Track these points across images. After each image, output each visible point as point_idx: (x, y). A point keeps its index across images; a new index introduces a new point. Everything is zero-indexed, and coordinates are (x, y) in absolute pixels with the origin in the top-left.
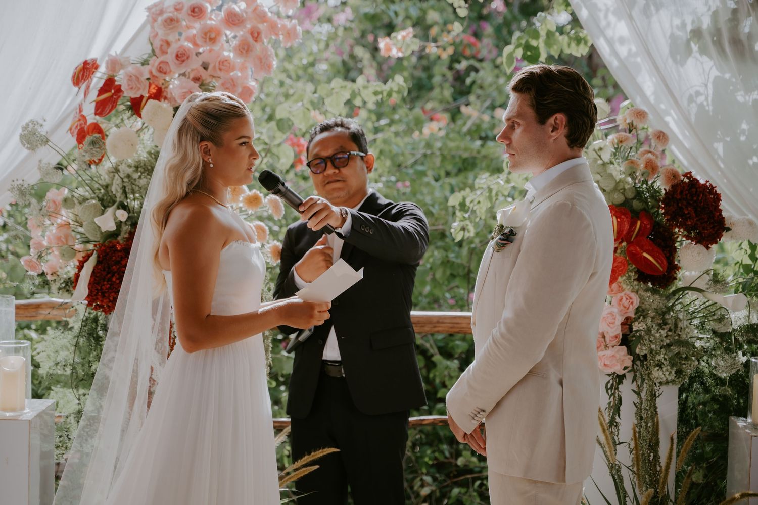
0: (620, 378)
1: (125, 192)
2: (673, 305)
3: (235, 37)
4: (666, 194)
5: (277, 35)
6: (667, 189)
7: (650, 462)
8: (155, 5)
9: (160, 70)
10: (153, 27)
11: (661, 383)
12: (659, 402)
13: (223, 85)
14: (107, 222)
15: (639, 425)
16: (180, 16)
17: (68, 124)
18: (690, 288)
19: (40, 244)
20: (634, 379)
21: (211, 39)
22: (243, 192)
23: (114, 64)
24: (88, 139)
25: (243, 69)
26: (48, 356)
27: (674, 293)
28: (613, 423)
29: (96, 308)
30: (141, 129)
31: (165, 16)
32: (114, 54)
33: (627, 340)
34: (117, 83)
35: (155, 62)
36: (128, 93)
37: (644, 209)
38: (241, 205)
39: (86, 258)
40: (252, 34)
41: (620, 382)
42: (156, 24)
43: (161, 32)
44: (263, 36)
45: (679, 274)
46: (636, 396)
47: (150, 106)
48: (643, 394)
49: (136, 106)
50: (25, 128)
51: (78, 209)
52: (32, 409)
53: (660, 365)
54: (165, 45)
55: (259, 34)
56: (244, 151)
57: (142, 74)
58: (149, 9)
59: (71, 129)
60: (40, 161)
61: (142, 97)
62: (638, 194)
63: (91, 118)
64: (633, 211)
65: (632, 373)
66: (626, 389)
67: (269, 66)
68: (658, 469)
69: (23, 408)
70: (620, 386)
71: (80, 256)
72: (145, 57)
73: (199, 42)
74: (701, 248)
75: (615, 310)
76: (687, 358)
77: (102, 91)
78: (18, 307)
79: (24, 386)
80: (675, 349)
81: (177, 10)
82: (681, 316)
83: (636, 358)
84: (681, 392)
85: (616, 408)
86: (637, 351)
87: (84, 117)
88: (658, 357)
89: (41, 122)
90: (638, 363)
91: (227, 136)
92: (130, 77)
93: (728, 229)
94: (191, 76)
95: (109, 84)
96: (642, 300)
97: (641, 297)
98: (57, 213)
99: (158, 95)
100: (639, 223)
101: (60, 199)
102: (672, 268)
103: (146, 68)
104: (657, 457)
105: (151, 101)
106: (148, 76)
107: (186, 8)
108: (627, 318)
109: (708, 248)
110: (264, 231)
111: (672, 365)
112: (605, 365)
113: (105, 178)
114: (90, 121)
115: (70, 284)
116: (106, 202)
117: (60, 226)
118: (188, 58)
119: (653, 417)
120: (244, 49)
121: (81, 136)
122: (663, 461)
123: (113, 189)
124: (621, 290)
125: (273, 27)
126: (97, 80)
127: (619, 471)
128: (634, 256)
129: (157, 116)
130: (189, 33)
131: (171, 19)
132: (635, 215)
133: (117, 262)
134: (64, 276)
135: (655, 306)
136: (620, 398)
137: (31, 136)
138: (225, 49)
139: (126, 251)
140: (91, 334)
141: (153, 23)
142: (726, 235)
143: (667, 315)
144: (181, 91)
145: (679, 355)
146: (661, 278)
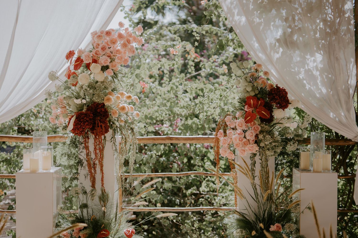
0: (255, 155)
1: (85, 95)
2: (273, 129)
4: (269, 92)
5: (136, 41)
6: (269, 90)
7: (266, 183)
8: (94, 32)
9: (96, 54)
10: (93, 39)
11: (269, 156)
12: (268, 162)
13: (118, 58)
15: (262, 170)
16: (102, 35)
18: (278, 123)
19: (56, 114)
20: (260, 155)
21: (113, 43)
22: (125, 95)
23: (80, 52)
24: (71, 77)
25: (124, 53)
27: (273, 126)
28: (252, 169)
29: (76, 134)
30: (90, 74)
31: (97, 35)
32: (80, 49)
33: (257, 142)
34: (82, 58)
35: (94, 51)
36: (86, 62)
37: (262, 97)
38: (125, 99)
39: (73, 116)
40: (127, 41)
42: (94, 38)
43: (96, 41)
44: (131, 42)
45: (274, 118)
46: (260, 160)
47: (93, 66)
48: (263, 160)
49: (88, 66)
50: (50, 73)
51: (69, 101)
52: (53, 170)
53: (268, 149)
54: (97, 45)
55: (129, 41)
57: (90, 55)
58: (92, 33)
59: (66, 75)
60: (56, 84)
61: (90, 63)
62: (259, 92)
63: (73, 71)
65: (259, 153)
66: (257, 158)
68: (269, 185)
70: (255, 158)
71: (70, 117)
72: (90, 50)
73: (109, 43)
74: (281, 110)
75: (253, 131)
76: (278, 147)
77: (76, 61)
79: (51, 161)
80: (274, 144)
81: (101, 33)
82: (275, 133)
83: (260, 147)
84: (275, 160)
85: (254, 164)
86: (261, 145)
87: (70, 70)
88: (268, 147)
89: (55, 71)
90: (261, 149)
92: (86, 56)
93: (290, 103)
94: (107, 55)
95: (79, 59)
97: (261, 127)
98: (61, 103)
99: (95, 61)
100: (260, 102)
101: (62, 98)
102: (272, 116)
103: (92, 53)
104: (268, 181)
105: (94, 64)
106: (92, 56)
107: (105, 33)
108: (257, 134)
109: (284, 110)
110: (133, 108)
112: (250, 150)
113: (78, 91)
114: (72, 72)
115: (65, 128)
117: (63, 107)
118: (105, 49)
119: (267, 168)
120: (124, 45)
121: (69, 77)
122: (270, 182)
123: (81, 94)
124: (254, 124)
125: (134, 39)
126: (75, 58)
127: (255, 186)
128: (259, 113)
129: (95, 68)
130: (106, 41)
131: (100, 36)
132: (259, 99)
133: (83, 118)
134: (64, 125)
135: (266, 129)
136: (255, 161)
137: (53, 76)
138: (118, 46)
139: (86, 114)
140: (74, 143)
141: (93, 37)
142: (290, 105)
143: (270, 133)
144: (104, 60)
145: (275, 146)
146: (268, 120)
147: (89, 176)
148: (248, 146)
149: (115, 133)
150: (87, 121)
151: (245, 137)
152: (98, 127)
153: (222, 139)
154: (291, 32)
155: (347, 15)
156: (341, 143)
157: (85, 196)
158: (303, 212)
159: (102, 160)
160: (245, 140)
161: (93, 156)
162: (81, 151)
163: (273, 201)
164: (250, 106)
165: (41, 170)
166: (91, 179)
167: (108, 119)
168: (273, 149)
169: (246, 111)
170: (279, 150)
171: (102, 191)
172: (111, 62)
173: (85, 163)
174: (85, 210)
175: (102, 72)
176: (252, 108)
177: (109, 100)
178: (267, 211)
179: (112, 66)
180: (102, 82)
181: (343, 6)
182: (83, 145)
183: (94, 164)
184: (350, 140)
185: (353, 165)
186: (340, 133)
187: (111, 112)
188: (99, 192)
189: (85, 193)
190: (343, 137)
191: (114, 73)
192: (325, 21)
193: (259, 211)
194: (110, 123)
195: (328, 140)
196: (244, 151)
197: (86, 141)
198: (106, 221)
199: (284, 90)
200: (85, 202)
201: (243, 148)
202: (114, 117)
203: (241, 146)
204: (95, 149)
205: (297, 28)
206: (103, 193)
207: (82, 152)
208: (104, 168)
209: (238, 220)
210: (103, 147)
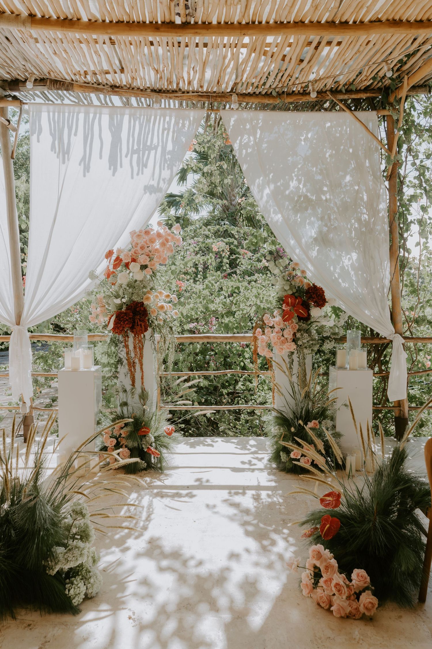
0: (292, 353)
1: (124, 294)
2: (310, 328)
4: (307, 291)
5: (174, 240)
6: (307, 289)
7: (304, 381)
8: (133, 231)
9: (135, 253)
10: (132, 239)
11: (306, 354)
12: (306, 360)
13: (157, 257)
15: (299, 368)
16: (142, 234)
17: (105, 272)
18: (315, 322)
19: (95, 313)
20: (297, 353)
21: (152, 242)
22: (164, 293)
23: (119, 251)
24: (111, 276)
25: (163, 252)
27: (310, 324)
28: (291, 367)
29: (116, 333)
30: (129, 273)
31: (136, 234)
32: (119, 248)
33: (294, 341)
34: (121, 258)
35: (133, 250)
36: (125, 261)
37: (299, 296)
38: (163, 298)
39: (112, 316)
40: (166, 240)
42: (134, 237)
43: (135, 239)
44: (170, 241)
45: (312, 317)
46: (298, 359)
47: (132, 265)
48: (300, 358)
49: (127, 265)
50: (90, 272)
52: (94, 368)
53: (306, 348)
54: (136, 244)
55: (168, 240)
58: (130, 233)
59: (105, 274)
60: (95, 283)
61: (129, 262)
62: (297, 291)
65: (297, 351)
66: (295, 357)
67: (172, 251)
68: (307, 383)
69: (91, 368)
70: (293, 356)
71: (110, 316)
72: (129, 249)
73: (148, 243)
74: (318, 308)
75: (290, 330)
76: (315, 345)
77: (115, 261)
79: (91, 361)
80: (311, 342)
81: (140, 232)
82: (312, 331)
85: (292, 362)
86: (299, 343)
87: (109, 270)
88: (305, 345)
89: (95, 271)
90: (299, 347)
92: (125, 255)
93: (327, 302)
94: (146, 255)
95: (118, 258)
96: (299, 327)
97: (299, 325)
99: (134, 260)
100: (298, 300)
101: (102, 297)
102: (309, 316)
103: (130, 253)
104: (305, 379)
105: (133, 263)
106: (131, 255)
107: (143, 232)
108: (295, 333)
109: (321, 308)
110: (171, 307)
112: (288, 349)
114: (111, 271)
115: (105, 326)
117: (102, 307)
118: (144, 248)
119: (304, 366)
120: (163, 244)
121: (108, 276)
122: (308, 380)
123: (120, 293)
124: (292, 323)
125: (173, 238)
126: (114, 257)
127: (293, 384)
128: (296, 311)
129: (135, 267)
130: (145, 240)
131: (139, 235)
132: (296, 298)
133: (122, 317)
134: (104, 324)
135: (304, 328)
137: (92, 276)
138: (157, 245)
139: (125, 314)
140: (114, 342)
141: (132, 237)
142: (326, 304)
143: (308, 331)
144: (143, 259)
145: (312, 344)
146: (306, 318)
147: (129, 375)
148: (286, 344)
149: (154, 331)
150: (127, 320)
151: (283, 336)
152: (138, 325)
153: (260, 337)
154: (328, 231)
155: (381, 215)
156: (376, 341)
157: (125, 395)
158: (339, 409)
159: (142, 358)
160: (282, 338)
161: (133, 355)
162: (121, 349)
163: (310, 398)
164: (288, 304)
165: (82, 369)
166: (131, 377)
167: (147, 318)
168: (310, 347)
169: (284, 310)
170: (316, 348)
171: (142, 389)
172: (150, 261)
173: (125, 362)
174: (125, 408)
175: (141, 271)
176: (290, 306)
177: (148, 299)
178: (304, 409)
179: (151, 265)
180: (141, 281)
181: (378, 205)
182: (123, 344)
183: (134, 363)
184: (385, 338)
185: (387, 362)
186: (376, 330)
187: (150, 310)
188: (138, 391)
189: (125, 391)
190: (378, 334)
191: (153, 272)
192: (359, 220)
193: (297, 409)
194: (149, 322)
195: (363, 338)
196: (282, 349)
197: (125, 340)
198: (146, 419)
199: (321, 289)
200: (125, 400)
201: (281, 347)
202: (153, 316)
203: (279, 344)
204: (135, 348)
205: (333, 227)
206: (143, 392)
207: (122, 351)
208: (143, 367)
209: (277, 417)
210: (143, 346)
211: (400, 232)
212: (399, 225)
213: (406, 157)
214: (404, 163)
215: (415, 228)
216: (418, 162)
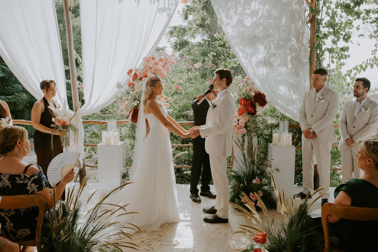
1: (139, 97)
2: (256, 119)
3: (161, 64)
4: (254, 96)
5: (171, 63)
6: (254, 94)
9: (146, 71)
11: (253, 136)
12: (253, 140)
13: (159, 74)
14: (135, 104)
15: (248, 145)
16: (150, 60)
17: (127, 83)
18: (259, 116)
19: (121, 109)
20: (247, 135)
21: (156, 64)
22: (164, 97)
23: (136, 70)
24: (131, 86)
25: (163, 70)
26: (124, 132)
27: (256, 117)
28: (243, 144)
29: (133, 122)
30: (142, 84)
31: (147, 59)
32: (136, 68)
33: (246, 127)
34: (137, 74)
35: (145, 69)
36: (139, 77)
37: (249, 99)
38: (164, 99)
39: (131, 111)
40: (165, 63)
41: (245, 136)
43: (146, 63)
44: (168, 63)
45: (257, 113)
47: (144, 79)
48: (249, 138)
49: (141, 79)
50: (117, 84)
51: (129, 101)
52: (120, 143)
53: (253, 132)
54: (147, 66)
55: (167, 63)
56: (161, 88)
58: (143, 58)
60: (121, 91)
61: (142, 77)
62: (248, 96)
63: (132, 82)
64: (247, 99)
66: (246, 138)
67: (169, 70)
69: (118, 143)
71: (129, 111)
72: (143, 68)
73: (154, 65)
74: (261, 107)
75: (243, 120)
76: (259, 131)
77: (134, 76)
78: (117, 122)
79: (118, 138)
80: (256, 129)
81: (149, 58)
82: (257, 122)
83: (248, 131)
84: (258, 137)
85: (244, 141)
86: (248, 129)
87: (130, 82)
88: (252, 131)
89: (121, 83)
91: (157, 85)
92: (139, 73)
93: (267, 103)
94: (153, 72)
95: (135, 74)
96: (249, 119)
98: (125, 102)
99: (145, 76)
100: (248, 102)
101: (125, 99)
102: (255, 112)
103: (143, 71)
104: (252, 152)
105: (144, 78)
106: (143, 73)
107: (151, 58)
108: (246, 122)
109: (263, 107)
110: (168, 105)
111: (255, 132)
112: (241, 132)
113: (135, 94)
114: (131, 82)
115: (128, 117)
116: (135, 99)
117: (125, 105)
118: (152, 68)
119: (251, 143)
120: (163, 66)
121: (129, 85)
122: (254, 152)
123: (136, 97)
124: (244, 116)
125: (170, 62)
126: (133, 74)
127: (244, 155)
128: (247, 109)
130: (152, 63)
131: (148, 60)
135: (252, 119)
136: (244, 139)
137: (119, 86)
138: (160, 66)
141: (144, 61)
143: (254, 122)
146: (253, 113)
148: (240, 130)
151: (238, 124)
154: (269, 56)
158: (273, 172)
160: (238, 126)
163: (255, 164)
164: (241, 104)
165: (112, 144)
169: (239, 108)
176: (243, 106)
178: (251, 171)
181: (302, 39)
193: (247, 171)
196: (238, 133)
199: (264, 95)
203: (236, 130)
205: (273, 54)
209: (234, 176)
211: (317, 57)
212: (317, 52)
213: (322, 8)
214: (321, 11)
215: (327, 54)
216: (330, 11)
